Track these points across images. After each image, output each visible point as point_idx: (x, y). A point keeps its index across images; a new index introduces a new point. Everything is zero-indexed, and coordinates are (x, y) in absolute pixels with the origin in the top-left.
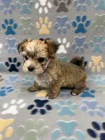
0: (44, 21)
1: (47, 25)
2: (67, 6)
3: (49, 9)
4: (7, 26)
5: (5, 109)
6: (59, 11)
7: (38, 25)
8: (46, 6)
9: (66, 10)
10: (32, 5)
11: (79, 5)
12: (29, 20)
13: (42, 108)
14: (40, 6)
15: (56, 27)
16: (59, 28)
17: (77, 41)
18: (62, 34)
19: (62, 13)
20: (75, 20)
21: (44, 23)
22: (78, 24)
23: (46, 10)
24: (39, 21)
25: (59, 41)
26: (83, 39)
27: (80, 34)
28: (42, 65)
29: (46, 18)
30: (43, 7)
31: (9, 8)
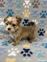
0: (27, 11)
1: (28, 13)
2: (38, 5)
3: (29, 6)
4: (9, 12)
7: (23, 13)
8: (28, 5)
9: (37, 7)
10: (22, 4)
11: (43, 5)
12: (20, 10)
13: (28, 53)
14: (26, 5)
15: (32, 14)
17: (41, 22)
18: (34, 18)
19: (35, 8)
20: (41, 12)
22: (42, 14)
23: (28, 7)
24: (24, 11)
25: (33, 21)
26: (44, 21)
28: (14, 28)
30: (27, 5)
31: (11, 4)
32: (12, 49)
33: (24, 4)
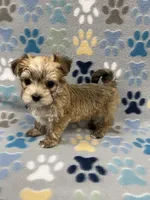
0: (85, 35)
1: (89, 41)
2: (122, 16)
3: (94, 18)
4: (28, 39)
5: (32, 172)
6: (109, 22)
7: (75, 40)
8: (91, 13)
9: (120, 22)
10: (70, 10)
11: (139, 15)
12: (63, 32)
14: (82, 13)
15: (103, 45)
16: (108, 47)
18: (111, 56)
19: (114, 24)
20: (132, 37)
21: (85, 39)
22: (136, 42)
23: (90, 20)
24: (77, 35)
25: (106, 66)
26: (142, 66)
27: (138, 57)
28: (51, 92)
29: (90, 32)
30: (86, 15)
31: (34, 13)
32: (41, 158)
33: (76, 12)
